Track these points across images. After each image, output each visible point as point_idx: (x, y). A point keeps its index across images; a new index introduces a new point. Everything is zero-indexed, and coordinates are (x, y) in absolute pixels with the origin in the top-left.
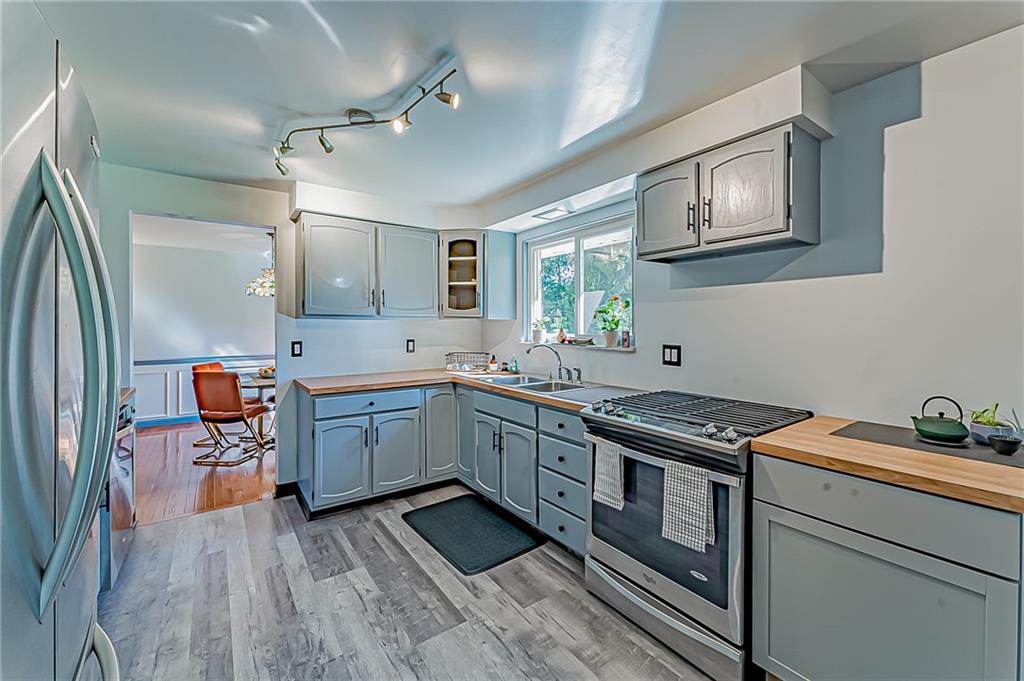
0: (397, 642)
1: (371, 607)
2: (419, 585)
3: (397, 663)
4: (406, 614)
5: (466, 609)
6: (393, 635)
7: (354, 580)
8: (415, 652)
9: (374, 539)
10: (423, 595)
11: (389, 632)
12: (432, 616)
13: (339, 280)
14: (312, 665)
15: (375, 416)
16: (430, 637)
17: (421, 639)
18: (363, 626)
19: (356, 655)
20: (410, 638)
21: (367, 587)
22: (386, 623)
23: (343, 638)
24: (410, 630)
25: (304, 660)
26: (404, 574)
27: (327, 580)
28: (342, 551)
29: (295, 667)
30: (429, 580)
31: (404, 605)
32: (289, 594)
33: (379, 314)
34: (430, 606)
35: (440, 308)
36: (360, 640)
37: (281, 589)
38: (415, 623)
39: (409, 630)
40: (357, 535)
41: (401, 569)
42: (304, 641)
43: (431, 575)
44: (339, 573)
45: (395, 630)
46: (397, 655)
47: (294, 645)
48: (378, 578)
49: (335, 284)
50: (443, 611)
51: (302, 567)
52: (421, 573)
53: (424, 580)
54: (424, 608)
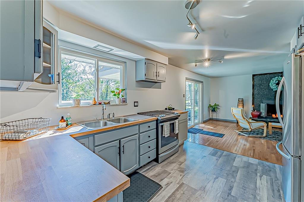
0: (200, 195)
2: (174, 199)
3: (206, 192)
4: (189, 197)
5: (178, 184)
6: (199, 197)
8: (200, 189)
10: (178, 196)
11: (199, 199)
12: (186, 190)
16: (193, 188)
17: (195, 190)
20: (197, 192)
24: (194, 194)
34: (182, 192)
38: (191, 194)
43: (167, 198)
45: (197, 197)
46: (204, 193)
50: (182, 188)
53: (170, 199)
54: (184, 193)
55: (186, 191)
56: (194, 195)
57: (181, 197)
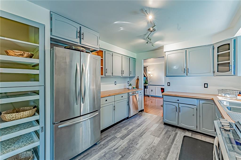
1: (151, 146)
2: (165, 151)
3: (141, 158)
4: (154, 153)
6: (147, 153)
7: (155, 139)
9: (170, 136)
10: (162, 154)
11: (147, 152)
13: (175, 67)
14: (133, 145)
15: (179, 104)
18: (146, 147)
19: (139, 150)
20: (148, 157)
21: (156, 142)
22: (149, 151)
23: (141, 146)
25: (133, 143)
26: (165, 146)
27: (152, 136)
28: (161, 133)
29: (132, 143)
30: (168, 153)
31: (156, 151)
32: (144, 133)
33: (187, 75)
35: (214, 72)
36: (142, 149)
37: (145, 132)
38: (153, 156)
39: (150, 156)
40: (168, 133)
41: (166, 145)
42: (137, 141)
43: (170, 152)
44: (155, 136)
46: (143, 157)
47: (135, 140)
48: (160, 143)
49: (174, 68)
51: (152, 131)
52: (169, 149)
53: (167, 151)
54: (159, 156)
55: (157, 158)
56: (151, 155)
57: (160, 153)
